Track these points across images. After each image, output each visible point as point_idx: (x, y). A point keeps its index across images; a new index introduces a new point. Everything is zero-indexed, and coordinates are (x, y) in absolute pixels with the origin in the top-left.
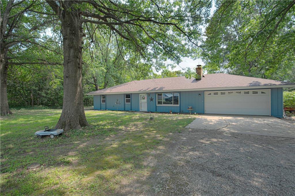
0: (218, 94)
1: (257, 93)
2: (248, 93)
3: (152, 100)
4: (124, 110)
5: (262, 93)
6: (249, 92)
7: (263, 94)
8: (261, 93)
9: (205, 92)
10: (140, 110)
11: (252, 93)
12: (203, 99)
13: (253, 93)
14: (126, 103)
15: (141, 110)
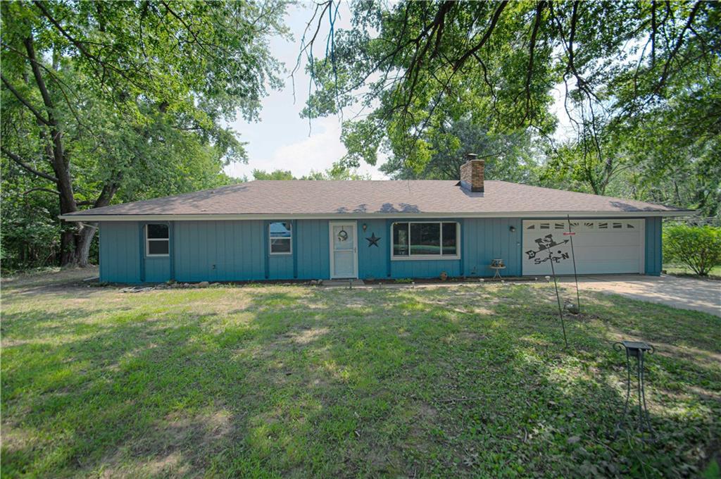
0: (548, 228)
1: (620, 227)
2: (604, 226)
3: (373, 241)
4: (264, 278)
5: (629, 226)
6: (606, 224)
7: (630, 229)
8: (626, 226)
9: (524, 221)
10: (332, 276)
11: (612, 227)
12: (519, 240)
13: (614, 227)
14: (271, 254)
15: (335, 274)
